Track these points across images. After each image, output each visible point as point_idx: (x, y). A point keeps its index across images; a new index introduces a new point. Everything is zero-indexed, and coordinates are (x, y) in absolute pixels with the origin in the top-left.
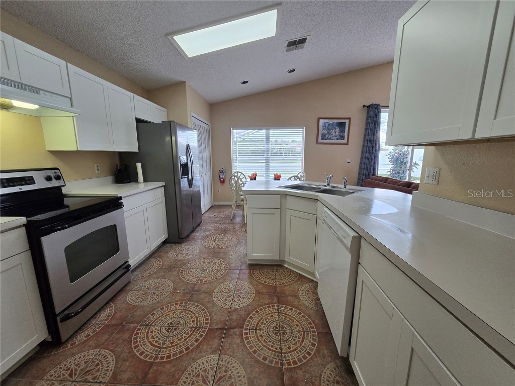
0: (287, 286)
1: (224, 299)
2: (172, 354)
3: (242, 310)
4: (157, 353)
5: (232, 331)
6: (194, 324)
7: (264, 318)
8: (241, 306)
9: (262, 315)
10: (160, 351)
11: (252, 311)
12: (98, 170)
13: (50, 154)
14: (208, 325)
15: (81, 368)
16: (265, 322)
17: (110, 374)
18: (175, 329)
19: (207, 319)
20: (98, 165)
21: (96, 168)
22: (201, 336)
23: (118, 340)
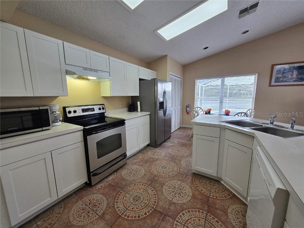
0: (219, 200)
1: (170, 192)
2: (130, 215)
3: (179, 205)
4: (124, 211)
5: (168, 218)
6: (147, 202)
7: (193, 219)
8: (179, 202)
9: (192, 216)
10: (126, 210)
11: (186, 210)
12: (121, 105)
13: (103, 98)
14: (155, 207)
15: (94, 202)
16: (192, 222)
17: (102, 211)
18: (137, 201)
19: (155, 202)
20: (122, 102)
21: (120, 104)
22: (149, 212)
23: (111, 194)
